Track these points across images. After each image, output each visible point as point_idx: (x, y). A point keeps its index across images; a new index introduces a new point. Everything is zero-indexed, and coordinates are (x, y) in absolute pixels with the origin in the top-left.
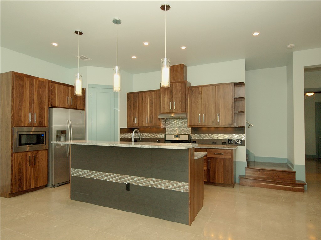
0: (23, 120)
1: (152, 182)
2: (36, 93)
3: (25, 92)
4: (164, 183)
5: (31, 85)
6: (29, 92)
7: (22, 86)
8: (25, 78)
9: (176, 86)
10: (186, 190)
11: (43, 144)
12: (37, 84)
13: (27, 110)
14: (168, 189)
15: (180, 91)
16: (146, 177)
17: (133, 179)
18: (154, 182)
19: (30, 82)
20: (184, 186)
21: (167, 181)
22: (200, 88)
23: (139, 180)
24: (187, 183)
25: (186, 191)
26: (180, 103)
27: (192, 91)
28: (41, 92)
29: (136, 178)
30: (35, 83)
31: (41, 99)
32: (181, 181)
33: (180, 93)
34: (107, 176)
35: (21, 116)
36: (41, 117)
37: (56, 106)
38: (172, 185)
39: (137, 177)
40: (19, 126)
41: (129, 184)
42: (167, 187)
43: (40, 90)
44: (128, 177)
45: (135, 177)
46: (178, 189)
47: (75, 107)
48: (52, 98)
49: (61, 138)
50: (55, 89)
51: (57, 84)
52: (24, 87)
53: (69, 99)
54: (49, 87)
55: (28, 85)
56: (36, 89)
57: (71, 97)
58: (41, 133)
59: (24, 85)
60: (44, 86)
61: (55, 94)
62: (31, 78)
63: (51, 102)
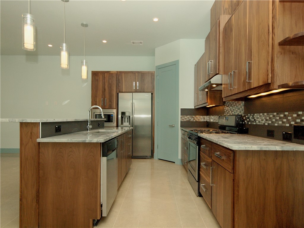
2: (107, 83)
3: (99, 84)
5: (104, 78)
6: (102, 83)
7: (97, 80)
8: (99, 74)
11: (113, 122)
12: (108, 76)
13: (100, 96)
19: (103, 76)
28: (110, 82)
30: (106, 76)
31: (110, 87)
35: (97, 102)
36: (111, 101)
43: (110, 80)
47: (141, 90)
48: (119, 85)
49: (125, 118)
50: (122, 78)
51: (124, 73)
52: (99, 80)
53: (136, 84)
54: (118, 77)
55: (101, 79)
56: (107, 80)
57: (138, 82)
58: (111, 114)
59: (99, 79)
60: (113, 77)
61: (122, 81)
62: (103, 73)
63: (119, 89)
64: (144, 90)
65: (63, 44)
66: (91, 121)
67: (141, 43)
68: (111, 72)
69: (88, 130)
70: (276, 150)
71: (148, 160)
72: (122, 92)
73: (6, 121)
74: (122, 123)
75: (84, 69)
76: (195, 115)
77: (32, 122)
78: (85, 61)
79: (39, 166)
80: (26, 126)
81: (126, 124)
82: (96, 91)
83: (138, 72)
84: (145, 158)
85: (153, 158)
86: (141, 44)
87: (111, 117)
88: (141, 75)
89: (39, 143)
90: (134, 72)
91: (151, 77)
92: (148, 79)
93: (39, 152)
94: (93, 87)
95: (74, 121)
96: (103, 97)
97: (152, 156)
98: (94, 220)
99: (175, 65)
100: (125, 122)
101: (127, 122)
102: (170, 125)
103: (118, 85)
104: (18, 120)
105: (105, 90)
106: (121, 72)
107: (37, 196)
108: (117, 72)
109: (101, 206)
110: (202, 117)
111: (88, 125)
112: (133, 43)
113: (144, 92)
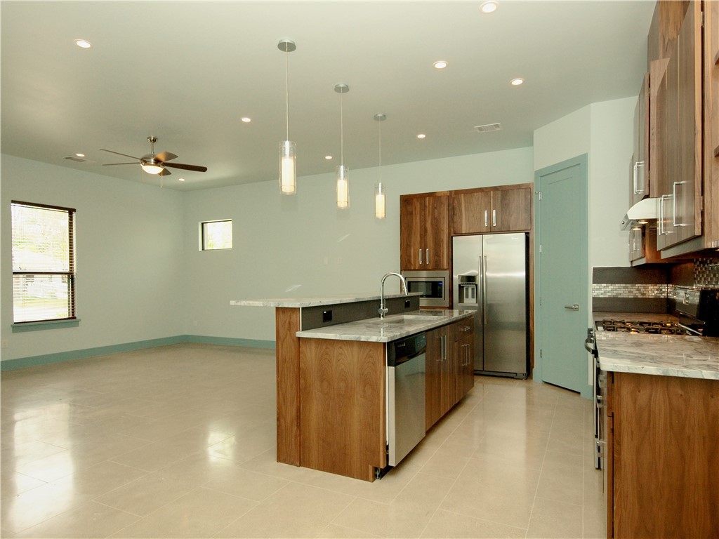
0: (412, 262)
2: (430, 217)
3: (414, 221)
5: (423, 207)
6: (420, 219)
7: (411, 213)
8: (415, 200)
11: (441, 297)
12: (431, 203)
13: (417, 245)
19: (421, 204)
28: (436, 214)
30: (427, 203)
31: (436, 226)
35: (410, 256)
36: (437, 254)
37: (463, 232)
40: (409, 270)
43: (436, 211)
47: (503, 229)
48: (455, 220)
49: (467, 289)
50: (460, 204)
51: (464, 194)
52: (414, 213)
53: (491, 216)
54: (451, 202)
55: (418, 210)
56: (429, 211)
57: (494, 211)
58: (438, 280)
59: (414, 210)
60: (442, 203)
61: (461, 211)
62: (422, 197)
63: (454, 228)
64: (509, 227)
65: (339, 168)
66: (386, 299)
67: (497, 126)
68: (437, 195)
69: (380, 317)
70: (702, 378)
71: (518, 382)
72: (462, 235)
73: (259, 305)
74: (461, 300)
75: (380, 199)
76: (633, 282)
77: (290, 307)
78: (382, 185)
79: (299, 373)
80: (284, 312)
81: (470, 301)
82: (409, 235)
83: (495, 189)
84: (513, 378)
85: (532, 378)
86: (497, 129)
87: (439, 288)
88: (502, 194)
89: (299, 338)
90: (486, 188)
91: (526, 197)
92: (517, 201)
93: (299, 352)
94: (403, 228)
95: (354, 301)
96: (423, 245)
97: (529, 374)
98: (376, 469)
99: (578, 166)
100: (467, 297)
101: (473, 297)
102: (568, 305)
103: (453, 219)
104: (273, 304)
105: (426, 231)
106: (457, 192)
107: (297, 416)
108: (450, 192)
109: (387, 447)
110: (651, 287)
111: (380, 307)
112: (481, 129)
113: (509, 231)
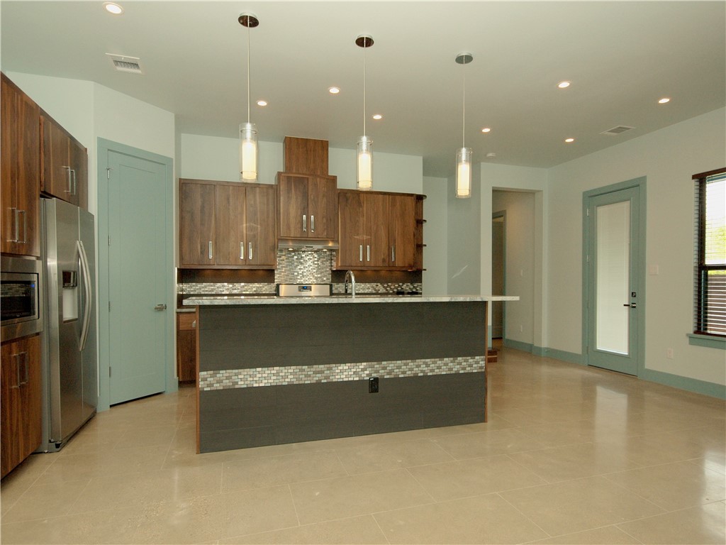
1: (424, 366)
4: (446, 364)
9: (316, 185)
10: (481, 368)
14: (452, 372)
15: (324, 196)
16: (412, 359)
17: (384, 368)
18: (427, 365)
20: (477, 363)
21: (452, 359)
22: (362, 195)
23: (399, 367)
24: (482, 357)
25: (480, 371)
26: (325, 220)
27: (347, 200)
29: (391, 365)
32: (473, 355)
33: (325, 200)
34: (322, 372)
38: (460, 364)
39: (395, 362)
41: (376, 380)
42: (451, 369)
44: (375, 366)
45: (390, 362)
46: (468, 369)
47: (76, 201)
51: (51, 123)
56: (21, 129)
61: (49, 150)
64: (79, 200)
99: (163, 166)
